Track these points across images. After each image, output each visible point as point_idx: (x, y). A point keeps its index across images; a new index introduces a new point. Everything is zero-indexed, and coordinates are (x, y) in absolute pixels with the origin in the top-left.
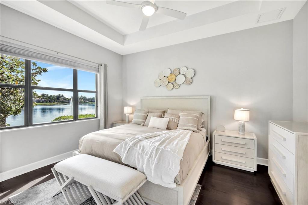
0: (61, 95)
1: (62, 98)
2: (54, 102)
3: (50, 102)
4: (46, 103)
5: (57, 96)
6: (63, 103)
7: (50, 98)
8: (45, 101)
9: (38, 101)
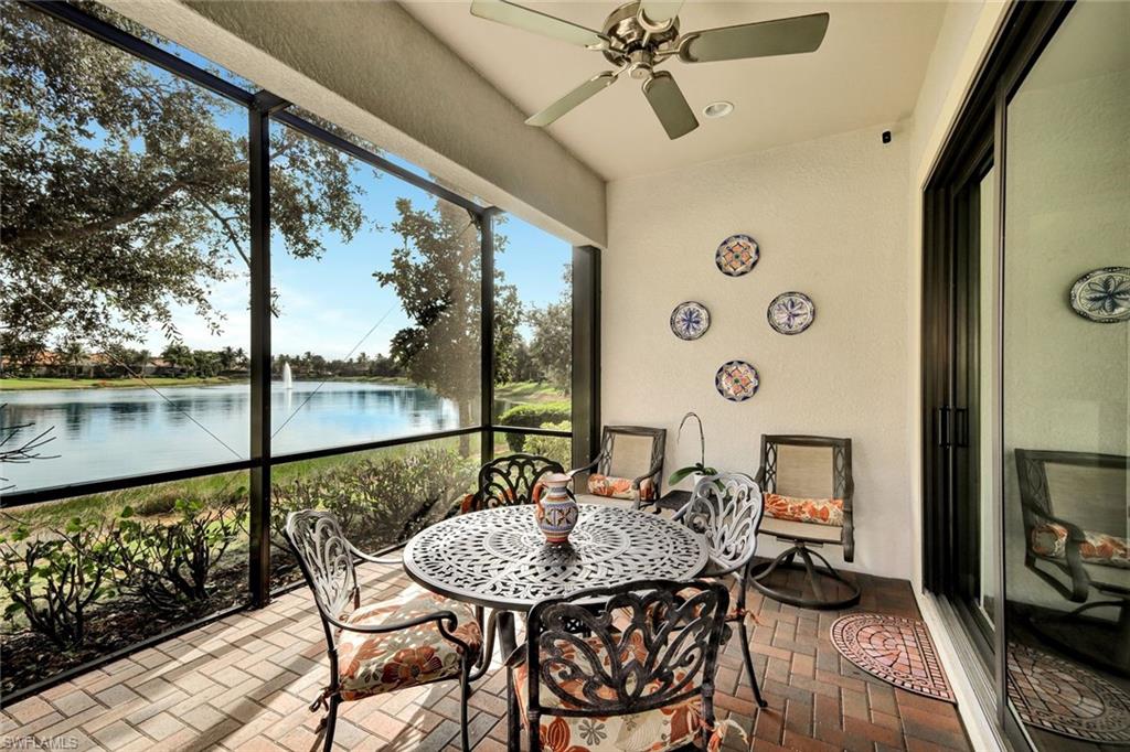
0: (235, 350)
1: (238, 360)
2: (211, 376)
3: (198, 375)
4: (187, 380)
5: (221, 354)
6: (239, 377)
7: (198, 361)
8: (183, 371)
9: (160, 372)
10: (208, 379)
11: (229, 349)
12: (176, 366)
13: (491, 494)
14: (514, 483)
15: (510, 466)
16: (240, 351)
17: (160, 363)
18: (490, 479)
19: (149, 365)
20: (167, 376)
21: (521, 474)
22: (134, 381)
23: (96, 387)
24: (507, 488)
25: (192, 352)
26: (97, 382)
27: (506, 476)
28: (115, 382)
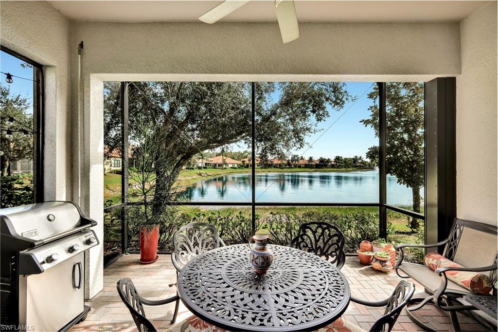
1: (360, 161)
2: (349, 168)
3: (345, 167)
4: (341, 169)
5: (353, 159)
6: (360, 168)
7: (345, 162)
8: (340, 166)
9: (333, 166)
10: (348, 169)
11: (356, 157)
12: (338, 164)
13: (303, 239)
14: (317, 238)
15: (317, 228)
16: (360, 157)
17: (333, 163)
18: (305, 232)
19: (330, 164)
20: (335, 168)
21: (322, 234)
22: (325, 169)
23: (316, 171)
24: (313, 239)
25: (343, 158)
26: (316, 169)
27: (314, 233)
28: (320, 170)
